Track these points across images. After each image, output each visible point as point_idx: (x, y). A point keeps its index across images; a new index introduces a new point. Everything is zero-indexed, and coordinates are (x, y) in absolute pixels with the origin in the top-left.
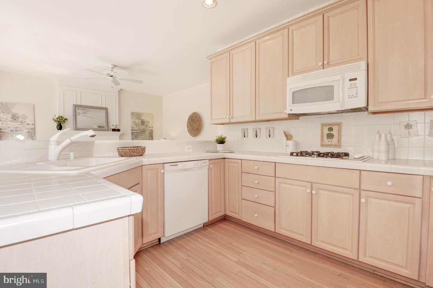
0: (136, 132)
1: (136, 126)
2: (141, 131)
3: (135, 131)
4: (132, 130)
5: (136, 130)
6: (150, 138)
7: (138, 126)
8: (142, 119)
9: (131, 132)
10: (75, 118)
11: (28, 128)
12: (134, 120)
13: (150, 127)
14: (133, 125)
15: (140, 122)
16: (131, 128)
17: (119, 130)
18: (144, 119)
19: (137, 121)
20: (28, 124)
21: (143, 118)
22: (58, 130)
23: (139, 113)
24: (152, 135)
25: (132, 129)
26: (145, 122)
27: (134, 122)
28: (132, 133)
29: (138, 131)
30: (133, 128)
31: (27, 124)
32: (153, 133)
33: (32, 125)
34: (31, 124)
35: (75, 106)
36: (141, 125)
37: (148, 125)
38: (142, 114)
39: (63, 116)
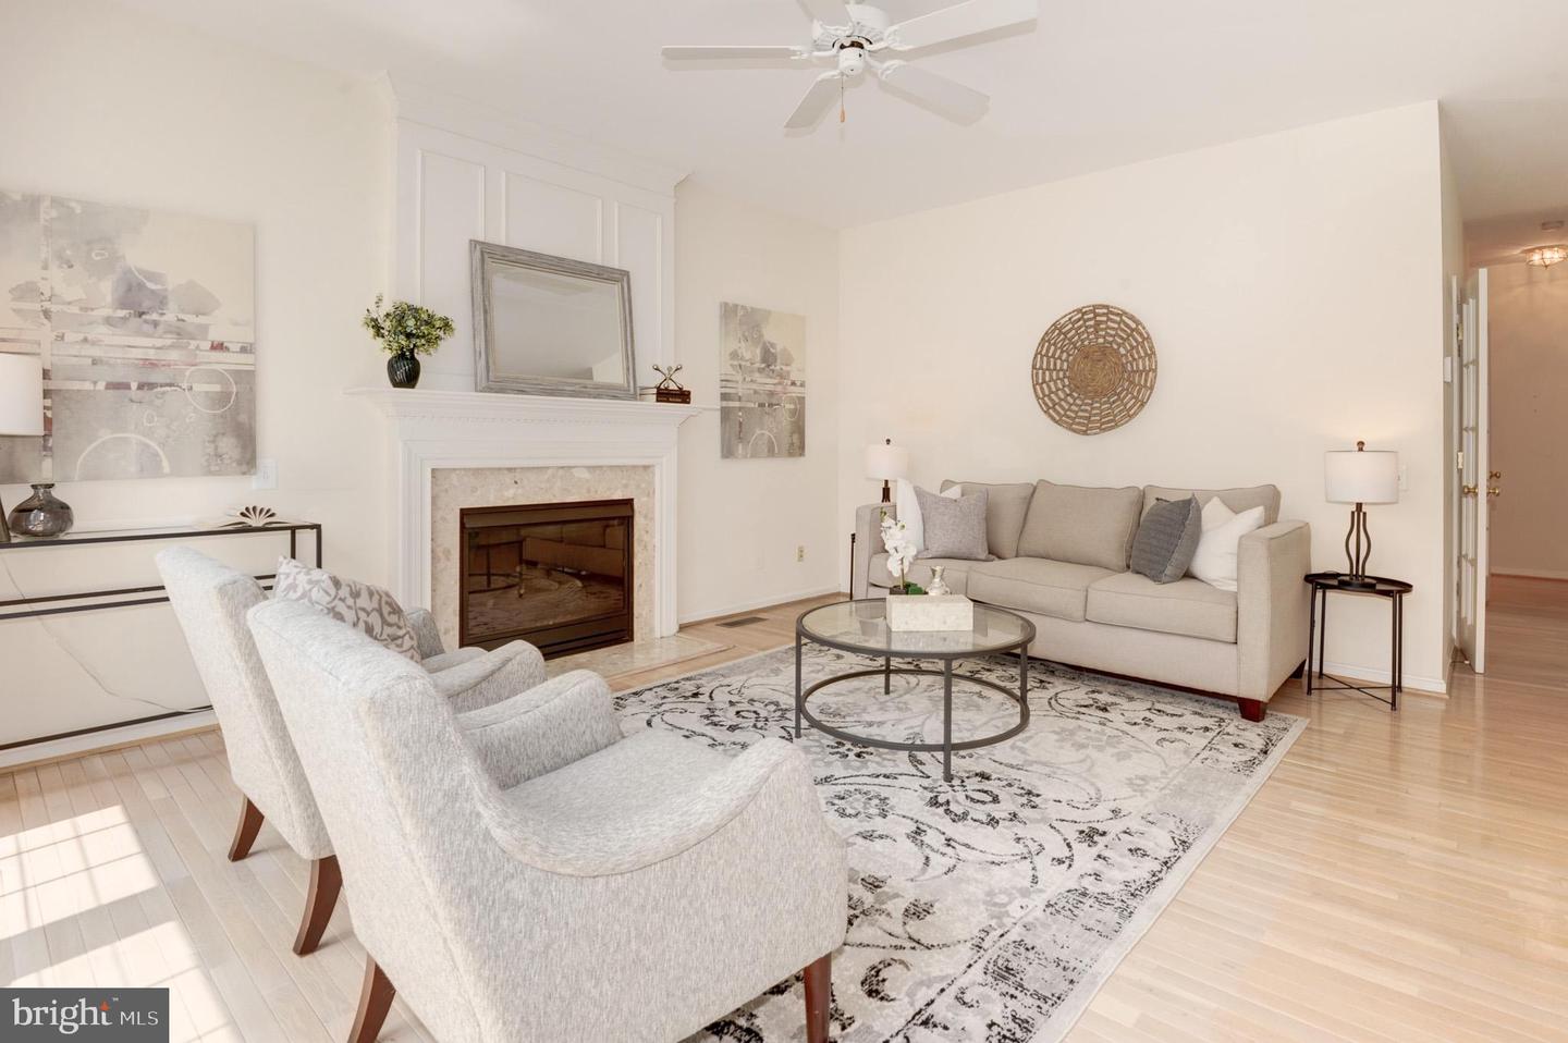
0: (740, 409)
1: (739, 377)
2: (761, 405)
3: (737, 404)
4: (724, 397)
5: (740, 399)
7: (748, 379)
8: (765, 343)
9: (717, 404)
10: (485, 320)
11: (219, 367)
12: (734, 345)
13: (794, 384)
14: (731, 371)
16: (718, 384)
17: (684, 397)
20: (219, 347)
22: (396, 384)
23: (754, 311)
25: (727, 391)
27: (734, 355)
28: (726, 414)
29: (749, 405)
30: (729, 385)
31: (213, 348)
33: (243, 350)
34: (237, 347)
35: (482, 253)
38: (766, 315)
39: (417, 304)
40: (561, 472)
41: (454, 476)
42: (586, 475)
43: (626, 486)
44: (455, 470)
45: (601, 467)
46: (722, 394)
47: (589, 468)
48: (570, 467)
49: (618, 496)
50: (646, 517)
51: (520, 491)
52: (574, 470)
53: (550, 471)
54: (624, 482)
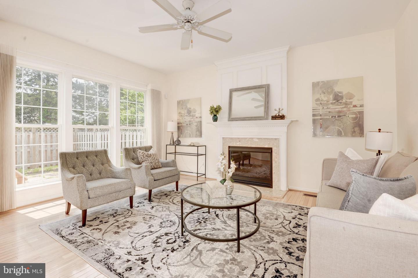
0: (321, 119)
1: (321, 108)
3: (320, 117)
4: (314, 115)
5: (321, 115)
6: (357, 129)
7: (325, 107)
8: (335, 92)
9: (311, 118)
12: (318, 96)
13: (355, 106)
14: (316, 106)
15: (332, 99)
16: (312, 111)
17: (282, 117)
18: (339, 91)
19: (324, 98)
21: (337, 89)
22: (214, 121)
23: (328, 82)
24: (361, 123)
25: (315, 113)
26: (342, 98)
27: (317, 100)
28: (314, 121)
29: (326, 117)
30: (316, 111)
32: (363, 119)
33: (199, 118)
35: (231, 91)
36: (332, 104)
37: (351, 102)
38: (336, 82)
40: (250, 139)
41: (227, 139)
42: (257, 140)
43: (269, 144)
44: (227, 138)
45: (261, 138)
46: (313, 114)
47: (258, 138)
48: (252, 138)
49: (266, 146)
50: (276, 153)
51: (240, 143)
52: (253, 139)
53: (248, 139)
54: (269, 143)
